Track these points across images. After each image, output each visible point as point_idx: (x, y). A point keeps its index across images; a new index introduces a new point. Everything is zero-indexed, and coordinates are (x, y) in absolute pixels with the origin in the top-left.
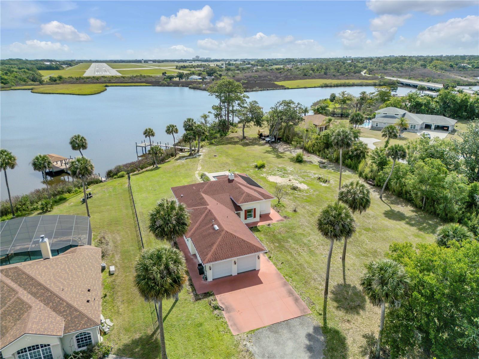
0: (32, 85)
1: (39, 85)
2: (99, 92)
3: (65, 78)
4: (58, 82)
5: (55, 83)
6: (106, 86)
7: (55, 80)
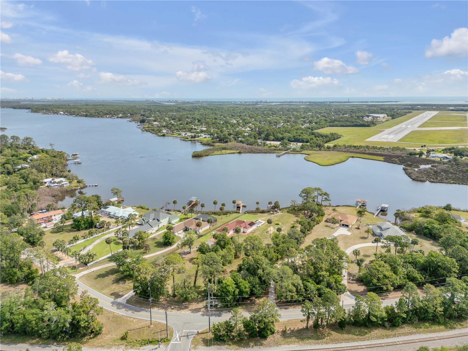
0: (314, 150)
1: (318, 150)
2: (334, 163)
3: (339, 146)
4: (331, 149)
5: (328, 150)
6: (353, 157)
7: (330, 148)
